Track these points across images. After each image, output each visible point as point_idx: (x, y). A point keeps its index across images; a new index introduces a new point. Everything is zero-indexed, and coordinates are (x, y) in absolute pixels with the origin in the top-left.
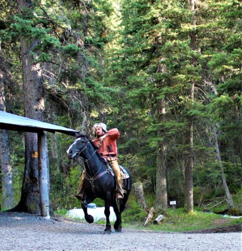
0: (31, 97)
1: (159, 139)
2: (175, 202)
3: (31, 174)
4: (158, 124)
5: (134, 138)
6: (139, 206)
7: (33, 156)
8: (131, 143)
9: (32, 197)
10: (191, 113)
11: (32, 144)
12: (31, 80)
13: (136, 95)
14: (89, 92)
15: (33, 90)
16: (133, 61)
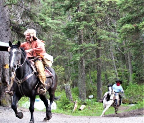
0: (3, 28)
1: (81, 55)
2: (93, 96)
3: (3, 80)
4: (80, 46)
5: (59, 56)
6: (68, 99)
7: (5, 67)
8: (57, 59)
9: (4, 96)
10: (101, 38)
11: (4, 59)
12: (2, 17)
13: (65, 27)
14: (42, 23)
15: (4, 24)
16: (62, 6)
